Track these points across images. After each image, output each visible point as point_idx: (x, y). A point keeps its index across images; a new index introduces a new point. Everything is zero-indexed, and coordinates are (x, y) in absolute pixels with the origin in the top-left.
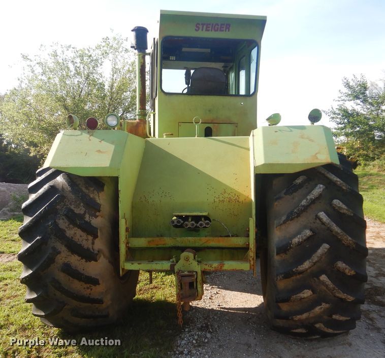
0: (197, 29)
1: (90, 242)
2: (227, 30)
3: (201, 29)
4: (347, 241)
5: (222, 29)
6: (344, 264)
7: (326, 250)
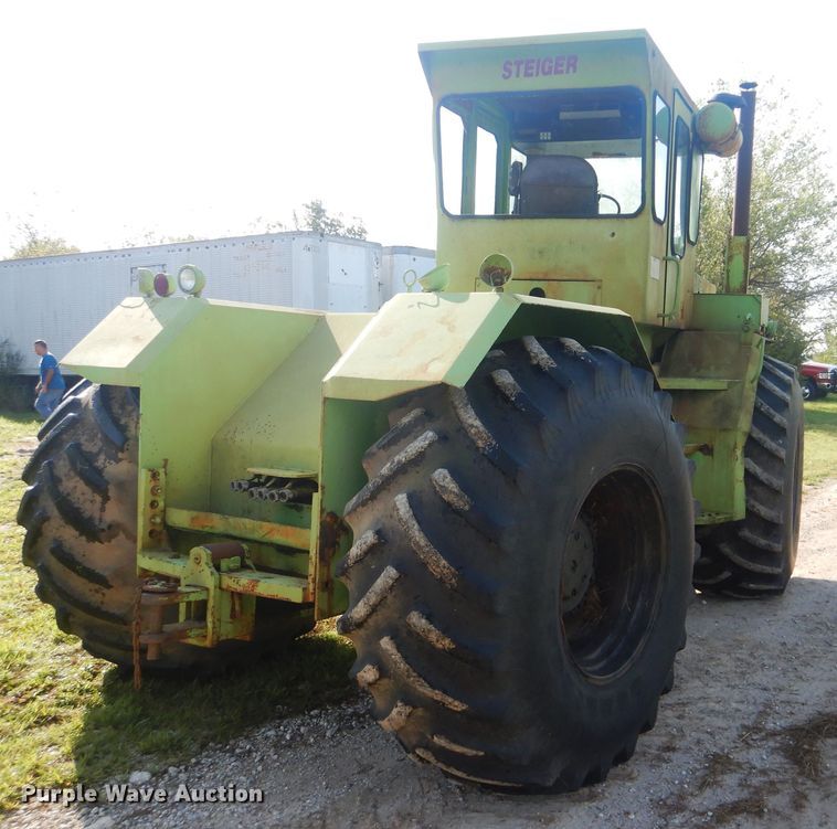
0: (507, 74)
1: (98, 505)
2: (571, 69)
3: (514, 74)
4: (438, 566)
5: (560, 68)
6: (424, 621)
7: (391, 582)
